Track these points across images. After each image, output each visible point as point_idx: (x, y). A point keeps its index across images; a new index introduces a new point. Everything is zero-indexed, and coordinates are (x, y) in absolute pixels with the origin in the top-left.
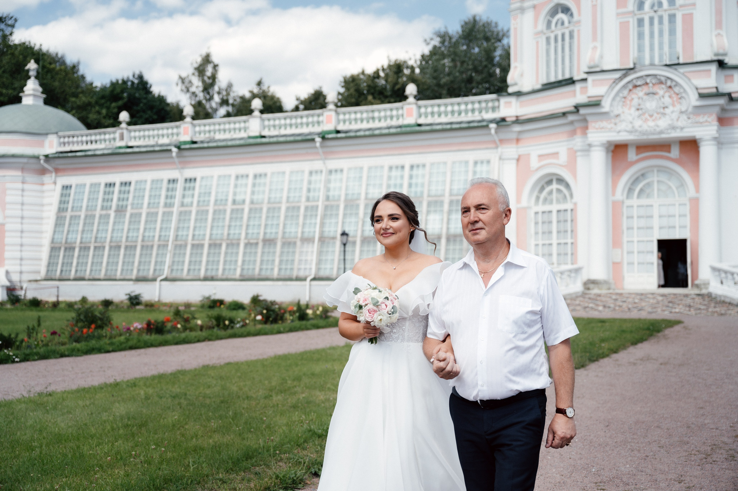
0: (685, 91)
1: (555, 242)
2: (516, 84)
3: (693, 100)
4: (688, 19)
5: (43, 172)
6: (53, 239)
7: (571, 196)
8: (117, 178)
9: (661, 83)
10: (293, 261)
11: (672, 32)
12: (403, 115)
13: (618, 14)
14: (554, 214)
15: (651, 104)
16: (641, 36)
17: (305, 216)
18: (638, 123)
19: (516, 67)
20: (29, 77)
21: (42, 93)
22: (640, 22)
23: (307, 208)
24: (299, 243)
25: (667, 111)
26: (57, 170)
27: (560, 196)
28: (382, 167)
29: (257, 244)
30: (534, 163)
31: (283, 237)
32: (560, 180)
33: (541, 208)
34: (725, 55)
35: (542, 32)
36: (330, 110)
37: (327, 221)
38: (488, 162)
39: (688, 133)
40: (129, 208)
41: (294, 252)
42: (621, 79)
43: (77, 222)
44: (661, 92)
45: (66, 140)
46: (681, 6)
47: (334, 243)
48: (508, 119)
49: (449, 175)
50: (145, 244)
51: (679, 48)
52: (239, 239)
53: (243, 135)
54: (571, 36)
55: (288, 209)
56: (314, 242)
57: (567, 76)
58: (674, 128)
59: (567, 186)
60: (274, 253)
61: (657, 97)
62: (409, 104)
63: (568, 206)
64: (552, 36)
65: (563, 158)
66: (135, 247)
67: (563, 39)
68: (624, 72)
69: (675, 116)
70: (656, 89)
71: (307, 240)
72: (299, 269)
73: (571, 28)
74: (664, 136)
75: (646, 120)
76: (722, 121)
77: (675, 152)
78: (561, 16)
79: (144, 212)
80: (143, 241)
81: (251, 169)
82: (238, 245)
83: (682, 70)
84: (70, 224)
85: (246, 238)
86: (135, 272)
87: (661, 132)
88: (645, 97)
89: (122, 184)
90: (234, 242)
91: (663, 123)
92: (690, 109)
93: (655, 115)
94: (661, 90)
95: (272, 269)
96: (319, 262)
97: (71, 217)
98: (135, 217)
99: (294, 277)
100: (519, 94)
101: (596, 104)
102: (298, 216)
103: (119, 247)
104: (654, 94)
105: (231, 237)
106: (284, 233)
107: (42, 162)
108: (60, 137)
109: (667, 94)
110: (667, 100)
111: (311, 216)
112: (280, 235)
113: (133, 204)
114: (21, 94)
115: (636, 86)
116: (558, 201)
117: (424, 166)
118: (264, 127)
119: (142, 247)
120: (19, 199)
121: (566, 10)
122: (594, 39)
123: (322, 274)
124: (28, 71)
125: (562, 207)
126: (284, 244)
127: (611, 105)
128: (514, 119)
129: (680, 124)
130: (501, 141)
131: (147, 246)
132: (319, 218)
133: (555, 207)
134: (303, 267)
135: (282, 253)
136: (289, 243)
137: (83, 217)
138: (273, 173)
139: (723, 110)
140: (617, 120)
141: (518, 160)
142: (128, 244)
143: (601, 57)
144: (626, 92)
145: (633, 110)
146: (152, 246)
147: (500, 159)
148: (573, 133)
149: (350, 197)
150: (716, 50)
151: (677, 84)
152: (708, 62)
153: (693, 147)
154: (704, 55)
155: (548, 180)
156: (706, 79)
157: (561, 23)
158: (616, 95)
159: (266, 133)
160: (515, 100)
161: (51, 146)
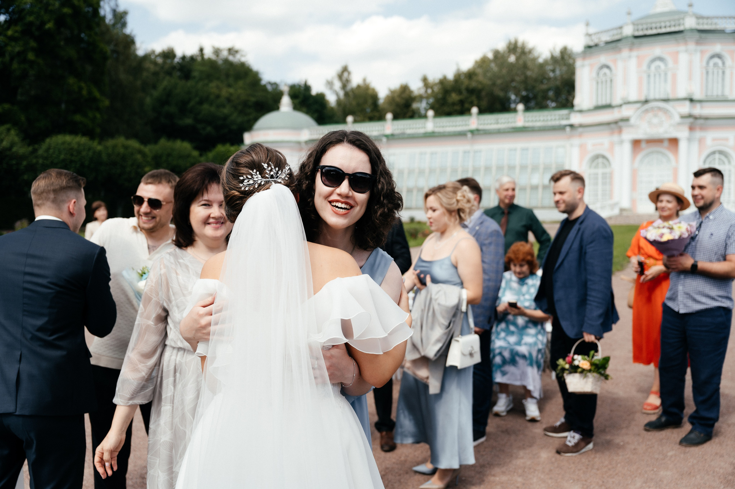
0: (673, 114)
1: (600, 189)
2: (579, 106)
3: (677, 119)
4: (674, 76)
5: (301, 150)
7: (610, 166)
9: (660, 109)
11: (666, 82)
12: (515, 120)
13: (637, 72)
14: (600, 174)
15: (655, 121)
16: (649, 83)
18: (648, 130)
20: (284, 94)
22: (649, 76)
25: (663, 124)
27: (603, 165)
30: (590, 148)
32: (604, 157)
33: (592, 171)
34: (693, 94)
35: (594, 78)
36: (474, 118)
38: (564, 147)
39: (673, 135)
42: (640, 108)
46: (671, 67)
48: (575, 125)
51: (669, 90)
54: (611, 81)
57: (608, 103)
58: (666, 132)
59: (607, 160)
61: (658, 117)
62: (519, 114)
63: (608, 171)
64: (600, 80)
65: (605, 146)
67: (606, 83)
68: (642, 104)
69: (667, 127)
70: (658, 113)
73: (611, 77)
75: (652, 128)
76: (691, 128)
77: (666, 144)
78: (605, 70)
83: (671, 103)
88: (653, 117)
92: (676, 124)
93: (657, 126)
94: (660, 114)
100: (581, 111)
101: (626, 120)
107: (302, 145)
108: (310, 130)
109: (663, 116)
110: (663, 119)
115: (648, 112)
116: (602, 168)
118: (434, 127)
121: (608, 67)
125: (604, 171)
127: (635, 121)
128: (579, 125)
129: (670, 131)
130: (572, 136)
133: (600, 171)
139: (691, 123)
140: (638, 129)
141: (581, 146)
143: (628, 93)
144: (642, 114)
145: (646, 123)
147: (571, 145)
150: (688, 93)
151: (669, 111)
152: (685, 99)
153: (674, 142)
154: (682, 93)
155: (597, 157)
156: (685, 108)
157: (605, 74)
158: (638, 115)
159: (436, 130)
160: (579, 114)
161: (305, 135)
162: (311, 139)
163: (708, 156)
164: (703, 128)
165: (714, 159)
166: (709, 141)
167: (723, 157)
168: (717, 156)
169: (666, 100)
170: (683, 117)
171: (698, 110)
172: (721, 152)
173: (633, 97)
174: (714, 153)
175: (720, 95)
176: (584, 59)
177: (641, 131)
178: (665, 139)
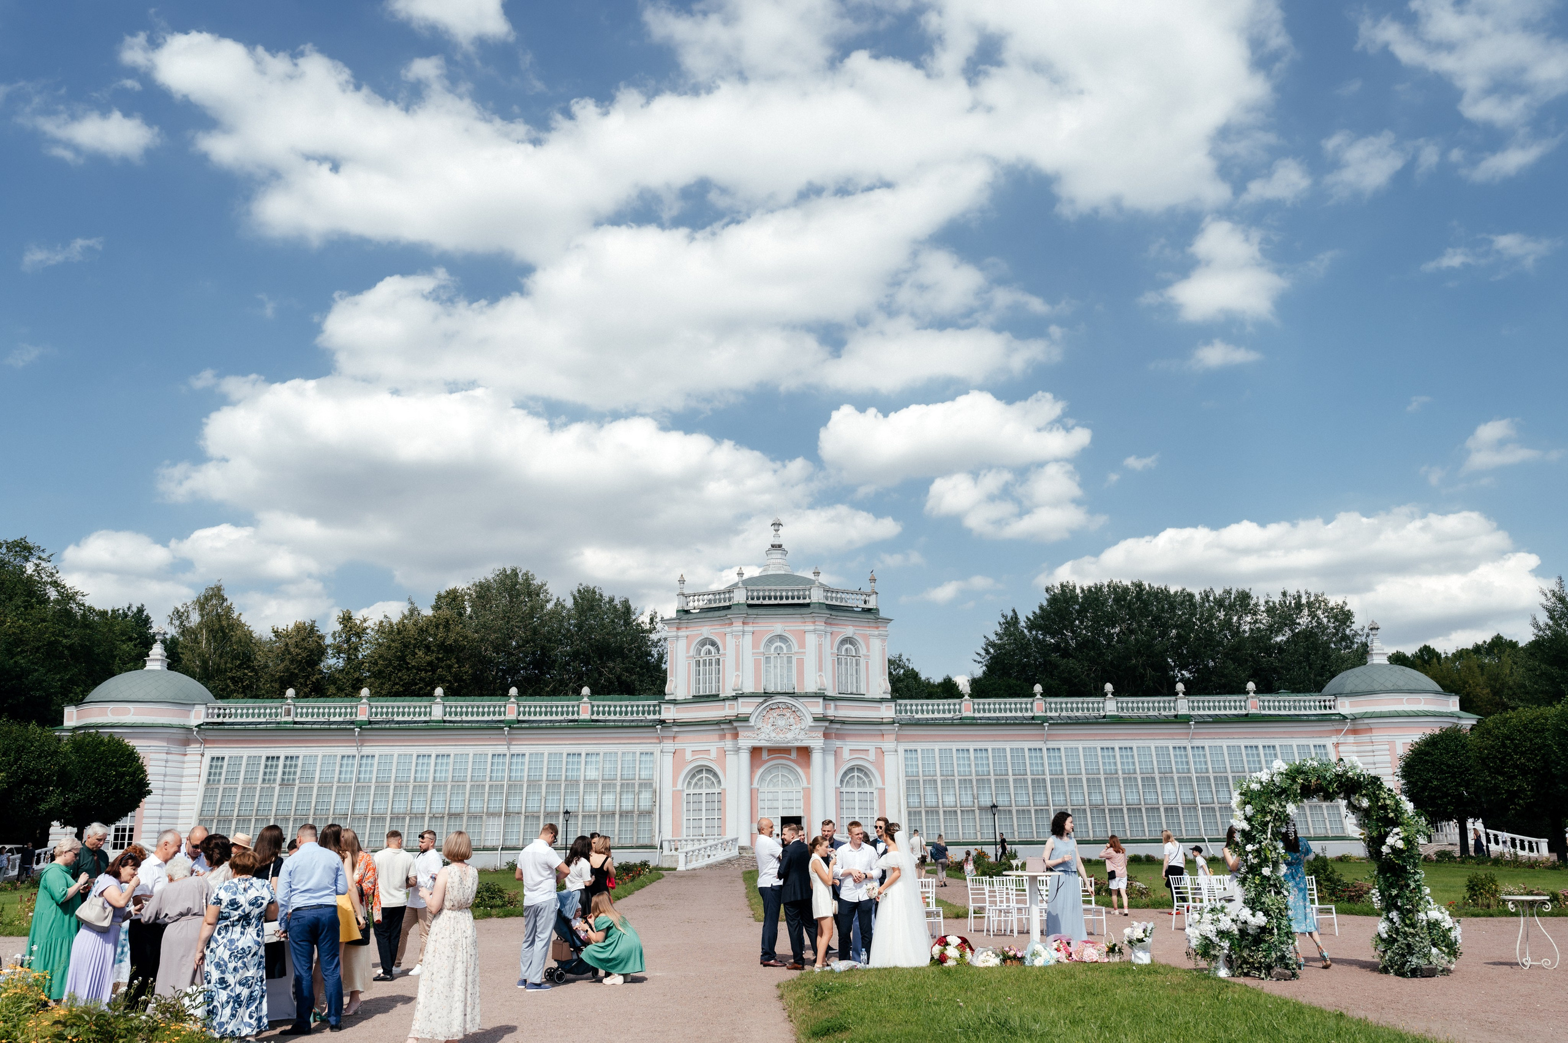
0: (804, 715)
1: (704, 818)
2: (672, 693)
3: (809, 721)
4: (801, 662)
5: (186, 742)
7: (719, 782)
8: (281, 750)
9: (788, 707)
10: (481, 832)
11: (789, 669)
12: (578, 711)
13: (753, 652)
14: (704, 795)
15: (781, 722)
16: (768, 669)
17: (490, 794)
18: (773, 735)
19: (672, 681)
20: (155, 641)
21: (167, 657)
22: (768, 660)
23: (491, 786)
24: (484, 817)
25: (792, 728)
26: (204, 742)
27: (709, 783)
28: (560, 754)
30: (689, 756)
31: (469, 812)
32: (709, 770)
33: (692, 791)
34: (825, 689)
35: (693, 656)
36: (513, 703)
37: (512, 798)
38: (652, 753)
39: (804, 743)
40: (297, 782)
41: (481, 825)
42: (762, 703)
43: (232, 794)
44: (788, 715)
45: (216, 711)
46: (796, 652)
47: (519, 817)
48: (668, 721)
49: (619, 763)
50: (318, 817)
51: (795, 681)
53: (426, 718)
54: (718, 662)
55: (472, 786)
56: (499, 816)
57: (715, 692)
58: (796, 739)
59: (715, 775)
61: (785, 717)
62: (584, 702)
63: (716, 790)
64: (702, 660)
65: (713, 754)
67: (711, 664)
68: (766, 697)
69: (797, 731)
70: (785, 712)
71: (493, 815)
72: (486, 839)
73: (718, 657)
74: (788, 744)
75: (778, 733)
76: (826, 736)
77: (794, 755)
78: (709, 647)
79: (316, 785)
80: (315, 814)
81: (434, 750)
83: (799, 699)
84: (223, 797)
87: (786, 741)
88: (778, 717)
89: (287, 757)
91: (790, 736)
92: (807, 728)
93: (784, 730)
94: (787, 712)
96: (506, 834)
97: (225, 789)
98: (305, 792)
100: (674, 702)
101: (746, 719)
102: (483, 793)
104: (784, 715)
106: (469, 808)
107: (195, 732)
108: (201, 708)
109: (792, 716)
110: (792, 720)
111: (496, 793)
112: (466, 810)
113: (301, 778)
114: (147, 659)
115: (771, 709)
116: (707, 787)
118: (447, 714)
120: (162, 770)
121: (713, 642)
122: (737, 669)
123: (508, 844)
125: (710, 791)
126: (470, 817)
127: (755, 721)
128: (673, 721)
129: (800, 737)
130: (664, 738)
132: (503, 795)
133: (704, 791)
134: (489, 837)
136: (475, 817)
137: (240, 789)
138: (456, 754)
139: (826, 728)
140: (759, 732)
141: (675, 753)
143: (743, 684)
144: (765, 712)
145: (770, 725)
147: (662, 752)
148: (723, 737)
149: (532, 778)
150: (819, 687)
151: (799, 710)
152: (815, 695)
153: (805, 752)
154: (811, 688)
155: (700, 770)
156: (817, 708)
157: (709, 652)
158: (759, 714)
159: (447, 718)
160: (671, 706)
161: (197, 716)
162: (207, 724)
163: (845, 774)
164: (839, 736)
165: (854, 777)
166: (846, 754)
167: (861, 775)
168: (856, 773)
169: (792, 695)
170: (816, 720)
171: (832, 711)
172: (860, 769)
173: (748, 689)
174: (851, 769)
175: (855, 692)
176: (678, 629)
177: (763, 736)
178: (793, 747)
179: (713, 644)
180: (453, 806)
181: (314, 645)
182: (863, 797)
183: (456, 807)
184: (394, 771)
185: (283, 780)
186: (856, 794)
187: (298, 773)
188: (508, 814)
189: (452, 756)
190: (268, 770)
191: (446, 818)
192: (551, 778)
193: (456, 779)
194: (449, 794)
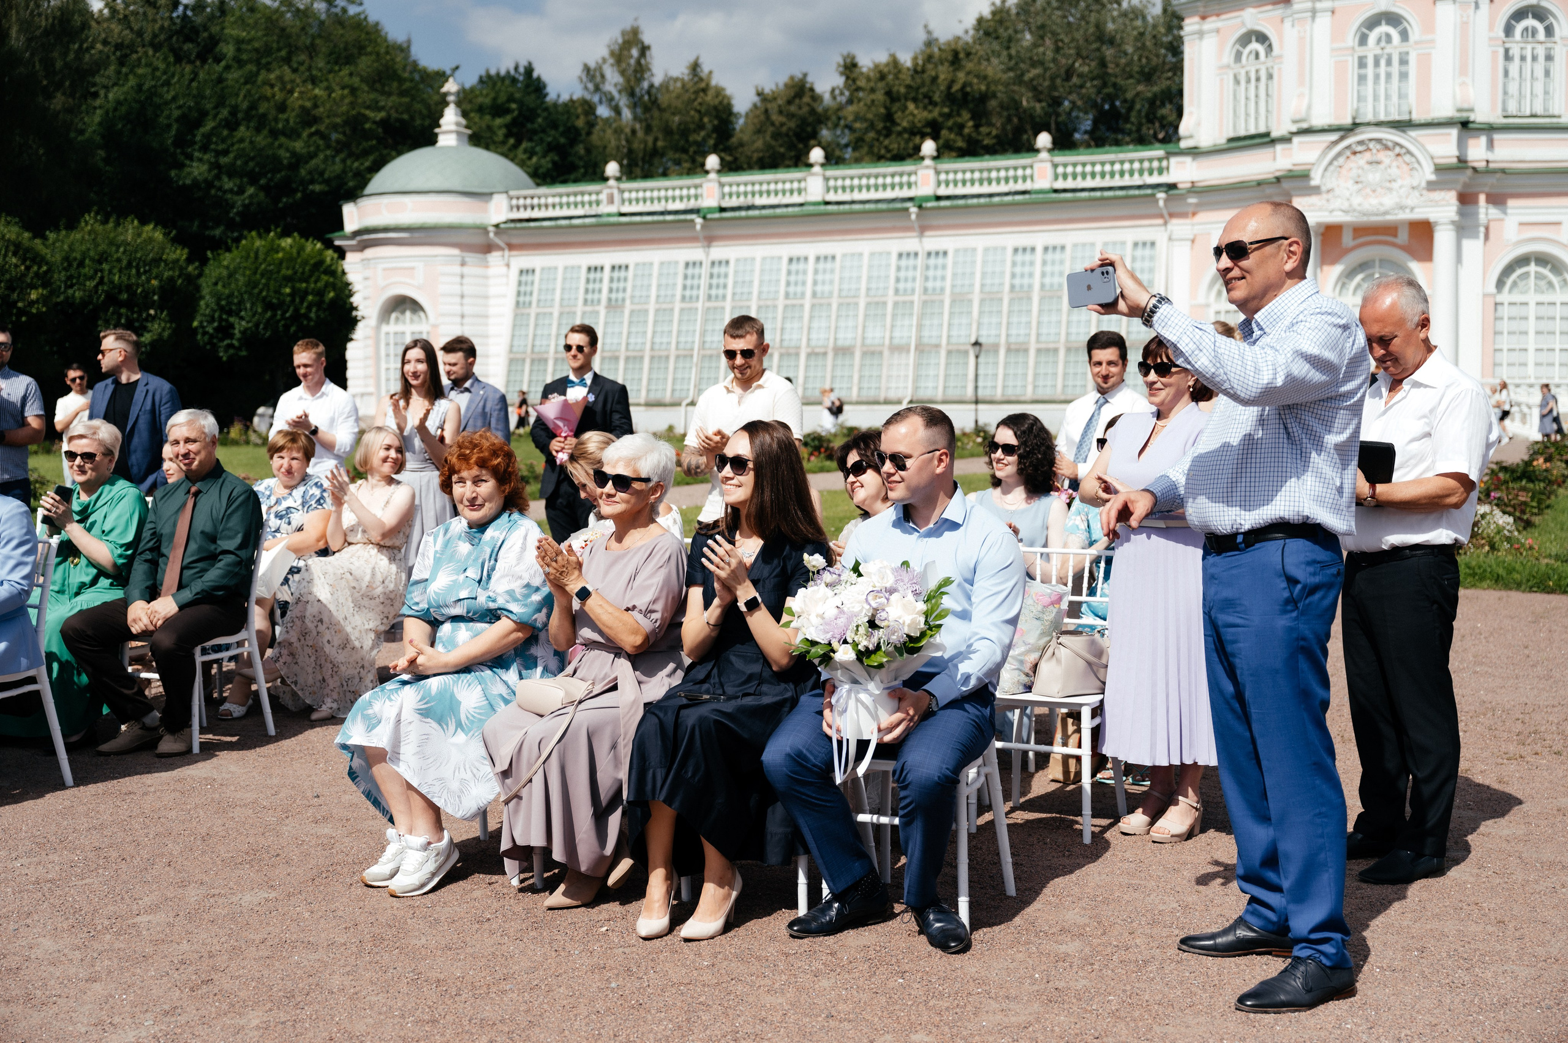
0: (1418, 162)
2: (1191, 137)
3: (1429, 173)
4: (1425, 61)
5: (488, 248)
6: (512, 346)
8: (606, 258)
9: (1387, 148)
10: (880, 376)
11: (1403, 77)
12: (1032, 177)
13: (1333, 50)
15: (1374, 176)
16: (1362, 80)
17: (894, 316)
18: (1356, 201)
19: (1191, 113)
20: (447, 104)
21: (466, 127)
22: (1362, 62)
23: (896, 304)
24: (886, 353)
25: (1395, 185)
26: (511, 247)
28: (1004, 249)
29: (825, 354)
31: (863, 345)
34: (1471, 110)
35: (1228, 66)
36: (927, 167)
37: (927, 322)
38: (1153, 244)
39: (1419, 215)
40: (628, 302)
41: (881, 365)
42: (1335, 143)
43: (547, 322)
44: (1387, 162)
45: (521, 202)
46: (1416, 43)
47: (938, 352)
48: (1180, 186)
50: (656, 353)
51: (1412, 99)
52: (798, 348)
53: (796, 199)
54: (1270, 77)
55: (868, 304)
56: (908, 351)
57: (1262, 129)
58: (1402, 208)
60: (852, 365)
61: (1381, 166)
62: (1042, 161)
64: (1243, 72)
66: (642, 358)
67: (1258, 79)
68: (1341, 133)
69: (1404, 192)
70: (1380, 157)
71: (898, 349)
72: (888, 388)
73: (1269, 64)
74: (1389, 218)
75: (1367, 196)
76: (1466, 199)
77: (1401, 239)
78: (1255, 46)
79: (652, 307)
80: (652, 349)
81: (812, 249)
82: (797, 355)
83: (1413, 133)
84: (536, 325)
85: (808, 345)
86: (643, 393)
87: (1386, 213)
88: (1367, 167)
89: (613, 268)
90: (792, 351)
91: (1388, 201)
92: (1424, 184)
93: (1379, 190)
94: (1386, 157)
95: (850, 388)
96: (917, 378)
97: (538, 315)
98: (638, 315)
99: (882, 399)
100: (1195, 152)
101: (1305, 176)
102: (884, 315)
103: (617, 358)
104: (1378, 163)
105: (785, 344)
106: (864, 338)
107: (491, 235)
108: (511, 198)
109: (1395, 164)
110: (1394, 171)
111: (903, 315)
112: (859, 342)
113: (632, 297)
114: (437, 130)
115: (1355, 153)
117: (1063, 248)
118: (828, 190)
119: (652, 358)
120: (457, 289)
122: (1301, 82)
124: (446, 94)
126: (864, 354)
127: (1323, 176)
128: (1189, 185)
129: (1410, 202)
130: (1172, 215)
131: (660, 357)
132: (915, 318)
134: (893, 385)
135: (862, 366)
136: (873, 353)
137: (556, 314)
138: (844, 255)
139: (1465, 184)
140: (1330, 195)
141: (1193, 241)
142: (630, 354)
143: (1309, 107)
144: (1341, 160)
145: (1351, 182)
146: (667, 357)
147: (1170, 239)
149: (958, 290)
151: (1409, 153)
152: (1449, 123)
153: (1422, 231)
154: (1445, 110)
156: (1446, 146)
157: (1256, 56)
158: (1331, 163)
159: (831, 197)
160: (1188, 160)
161: (498, 211)
162: (513, 221)
163: (1509, 270)
164: (1494, 199)
165: (1527, 274)
166: (1510, 233)
167: (1546, 271)
168: (1533, 268)
169: (1404, 126)
170: (1439, 169)
171: (1477, 151)
172: (1542, 260)
173: (1319, 120)
174: (1523, 261)
175: (1539, 110)
176: (1203, 18)
177: (1337, 203)
178: (1402, 222)
179: (1262, 38)
180: (841, 335)
181: (805, 109)
182: (1545, 311)
183: (846, 337)
184: (756, 283)
185: (610, 300)
186: (1532, 305)
187: (629, 290)
188: (922, 349)
189: (838, 258)
190: (591, 286)
191: (830, 355)
192: (987, 289)
193: (844, 294)
194: (834, 317)
